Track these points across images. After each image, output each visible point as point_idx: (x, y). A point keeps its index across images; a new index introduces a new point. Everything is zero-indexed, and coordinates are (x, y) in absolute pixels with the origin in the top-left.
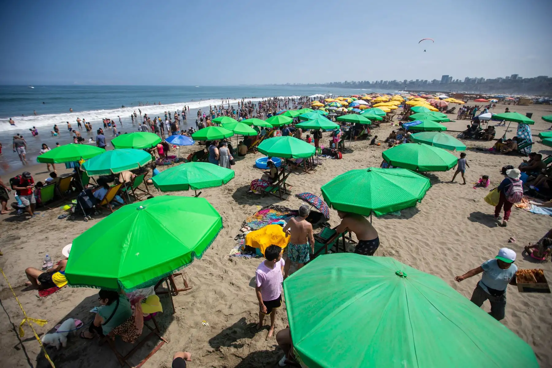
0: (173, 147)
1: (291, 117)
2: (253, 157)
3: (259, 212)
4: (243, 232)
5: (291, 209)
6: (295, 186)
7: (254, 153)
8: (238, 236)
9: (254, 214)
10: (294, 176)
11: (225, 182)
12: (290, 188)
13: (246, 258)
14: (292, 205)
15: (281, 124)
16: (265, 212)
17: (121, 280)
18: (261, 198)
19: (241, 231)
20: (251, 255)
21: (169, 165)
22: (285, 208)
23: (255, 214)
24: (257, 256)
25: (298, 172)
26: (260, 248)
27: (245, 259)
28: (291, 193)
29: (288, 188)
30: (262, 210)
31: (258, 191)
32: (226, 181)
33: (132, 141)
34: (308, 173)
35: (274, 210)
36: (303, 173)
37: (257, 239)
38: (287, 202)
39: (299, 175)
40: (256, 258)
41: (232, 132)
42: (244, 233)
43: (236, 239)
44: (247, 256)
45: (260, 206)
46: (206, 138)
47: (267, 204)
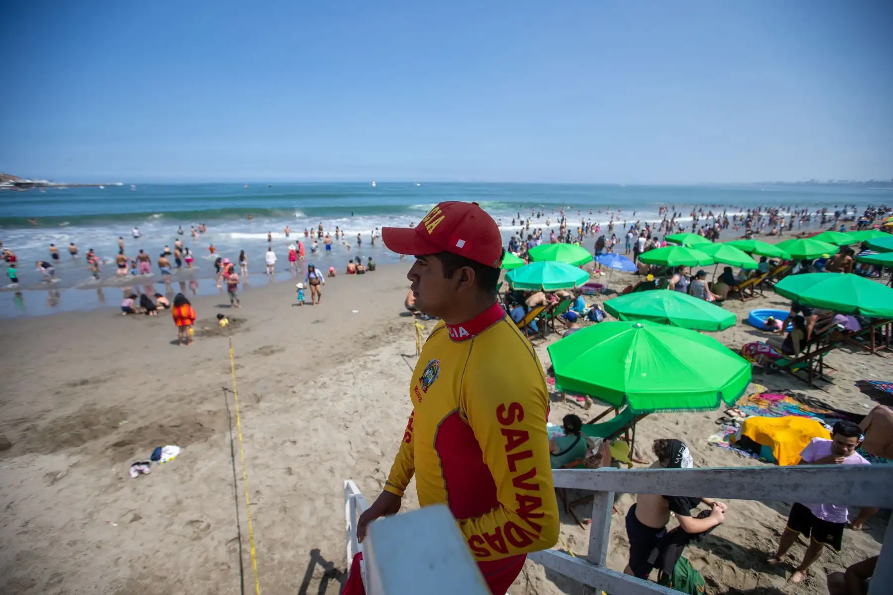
0: (595, 272)
1: (835, 244)
2: (740, 307)
3: (762, 395)
4: (731, 416)
5: (835, 407)
6: (842, 371)
7: (742, 300)
8: (722, 419)
9: (750, 396)
10: (839, 353)
11: (723, 328)
12: (830, 372)
13: (739, 455)
14: (837, 401)
15: (809, 256)
16: (774, 398)
17: (629, 395)
18: (764, 374)
19: (726, 413)
20: (751, 454)
21: (592, 296)
22: (819, 402)
23: (753, 396)
24: (763, 458)
25: (851, 349)
26: (774, 447)
27: (737, 456)
28: (833, 382)
29: (826, 371)
30: (766, 392)
31: (757, 361)
32: (724, 326)
33: (556, 254)
34: (876, 354)
35: (794, 399)
36: (862, 352)
37: (767, 431)
38: (824, 394)
39: (851, 353)
40: (760, 460)
41: (712, 258)
42: (734, 418)
43: (719, 422)
44: (742, 453)
45: (762, 387)
46: (666, 262)
47: (776, 386)
